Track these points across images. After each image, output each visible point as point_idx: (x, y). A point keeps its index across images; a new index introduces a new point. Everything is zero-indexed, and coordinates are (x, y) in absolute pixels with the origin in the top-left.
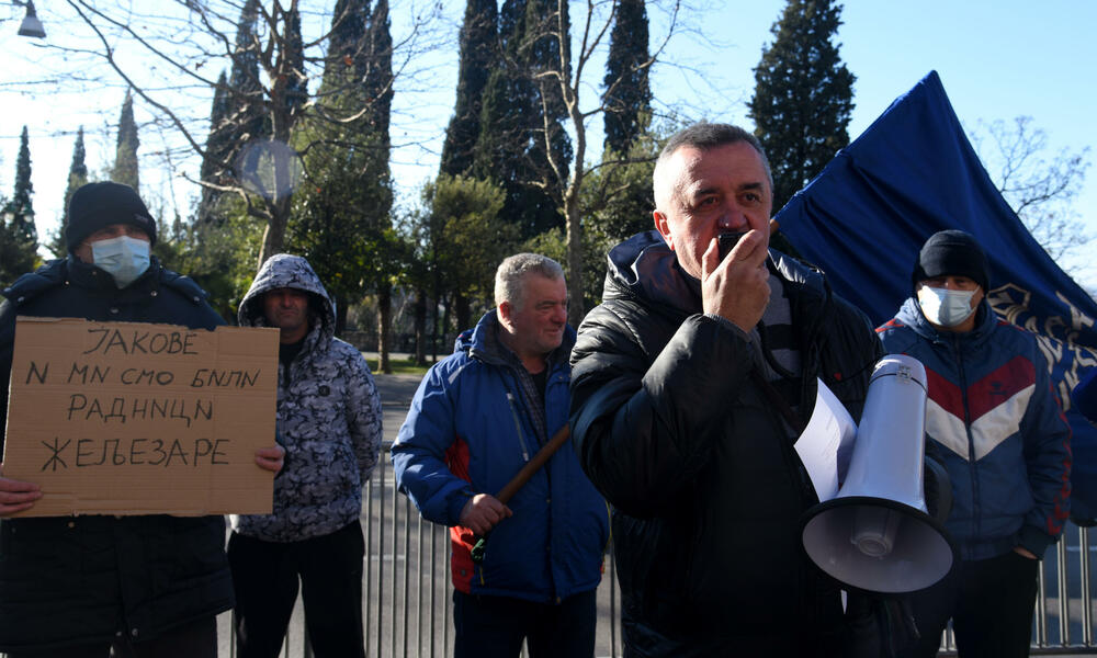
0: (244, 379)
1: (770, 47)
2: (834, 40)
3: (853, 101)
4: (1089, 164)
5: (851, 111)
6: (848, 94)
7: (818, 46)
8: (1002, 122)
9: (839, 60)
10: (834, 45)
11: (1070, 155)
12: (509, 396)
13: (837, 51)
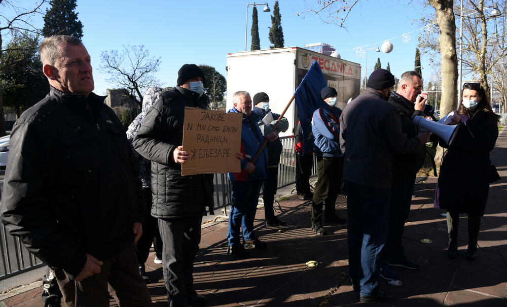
0: (234, 130)
1: (50, 10)
2: (75, 11)
3: (83, 34)
4: (161, 62)
5: (82, 37)
6: (80, 32)
7: (69, 13)
8: (135, 46)
9: (77, 18)
10: (75, 13)
11: (156, 59)
12: (250, 129)
13: (76, 15)
